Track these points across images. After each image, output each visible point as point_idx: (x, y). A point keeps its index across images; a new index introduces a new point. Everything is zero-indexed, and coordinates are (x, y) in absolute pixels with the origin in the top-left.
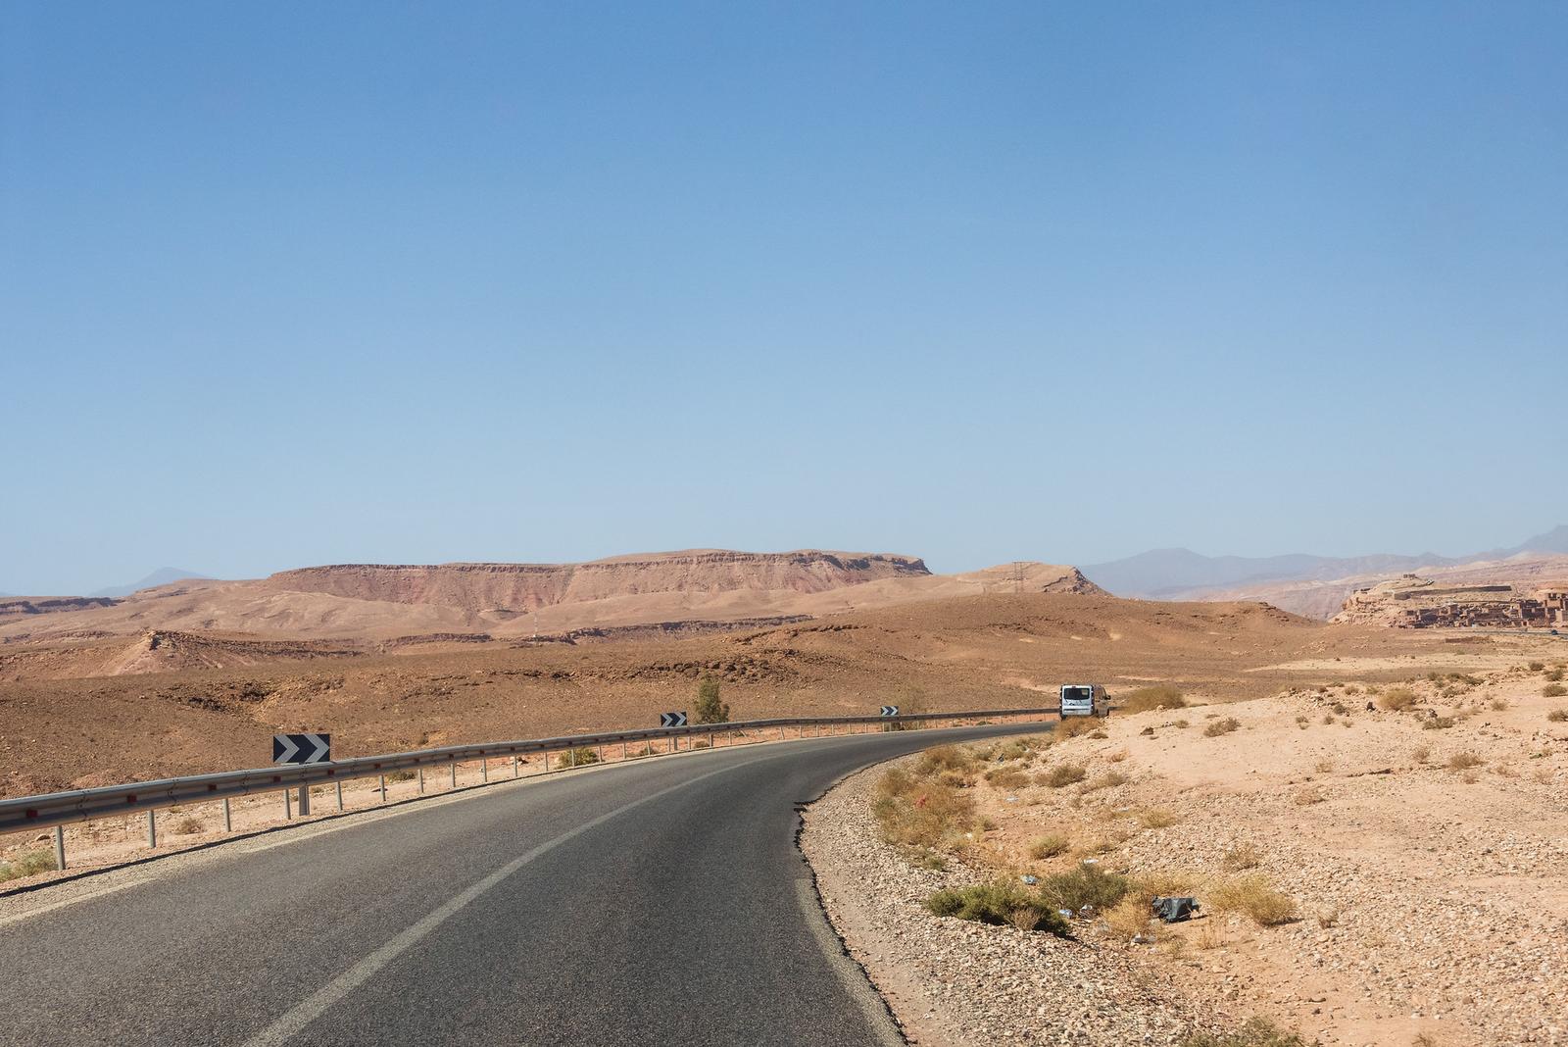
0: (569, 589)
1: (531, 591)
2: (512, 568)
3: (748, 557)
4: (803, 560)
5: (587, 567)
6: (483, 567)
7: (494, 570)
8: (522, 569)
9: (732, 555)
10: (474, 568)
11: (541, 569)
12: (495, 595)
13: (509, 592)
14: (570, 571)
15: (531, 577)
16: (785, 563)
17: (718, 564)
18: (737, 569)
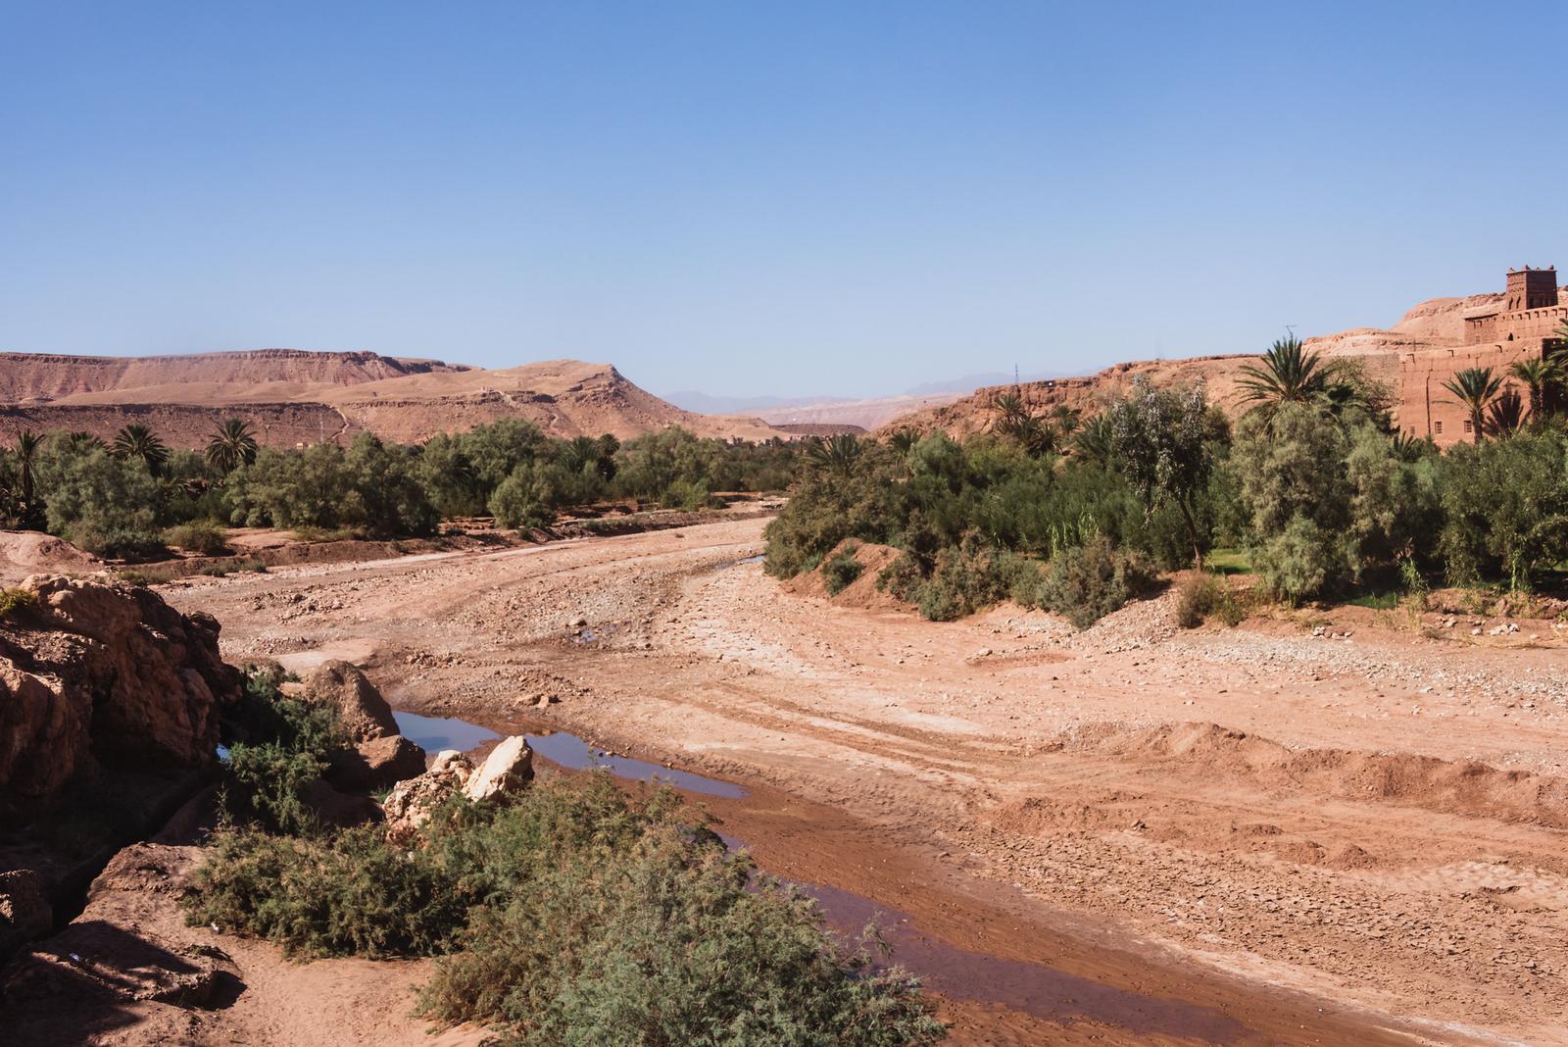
0: (121, 380)
1: (81, 382)
2: (66, 359)
3: (302, 355)
4: (359, 359)
5: (142, 360)
6: (37, 357)
7: (47, 360)
8: (75, 360)
9: (286, 352)
10: (27, 358)
11: (95, 361)
12: (43, 386)
13: (59, 382)
14: (125, 363)
15: (84, 369)
16: (339, 361)
17: (271, 360)
18: (290, 364)
